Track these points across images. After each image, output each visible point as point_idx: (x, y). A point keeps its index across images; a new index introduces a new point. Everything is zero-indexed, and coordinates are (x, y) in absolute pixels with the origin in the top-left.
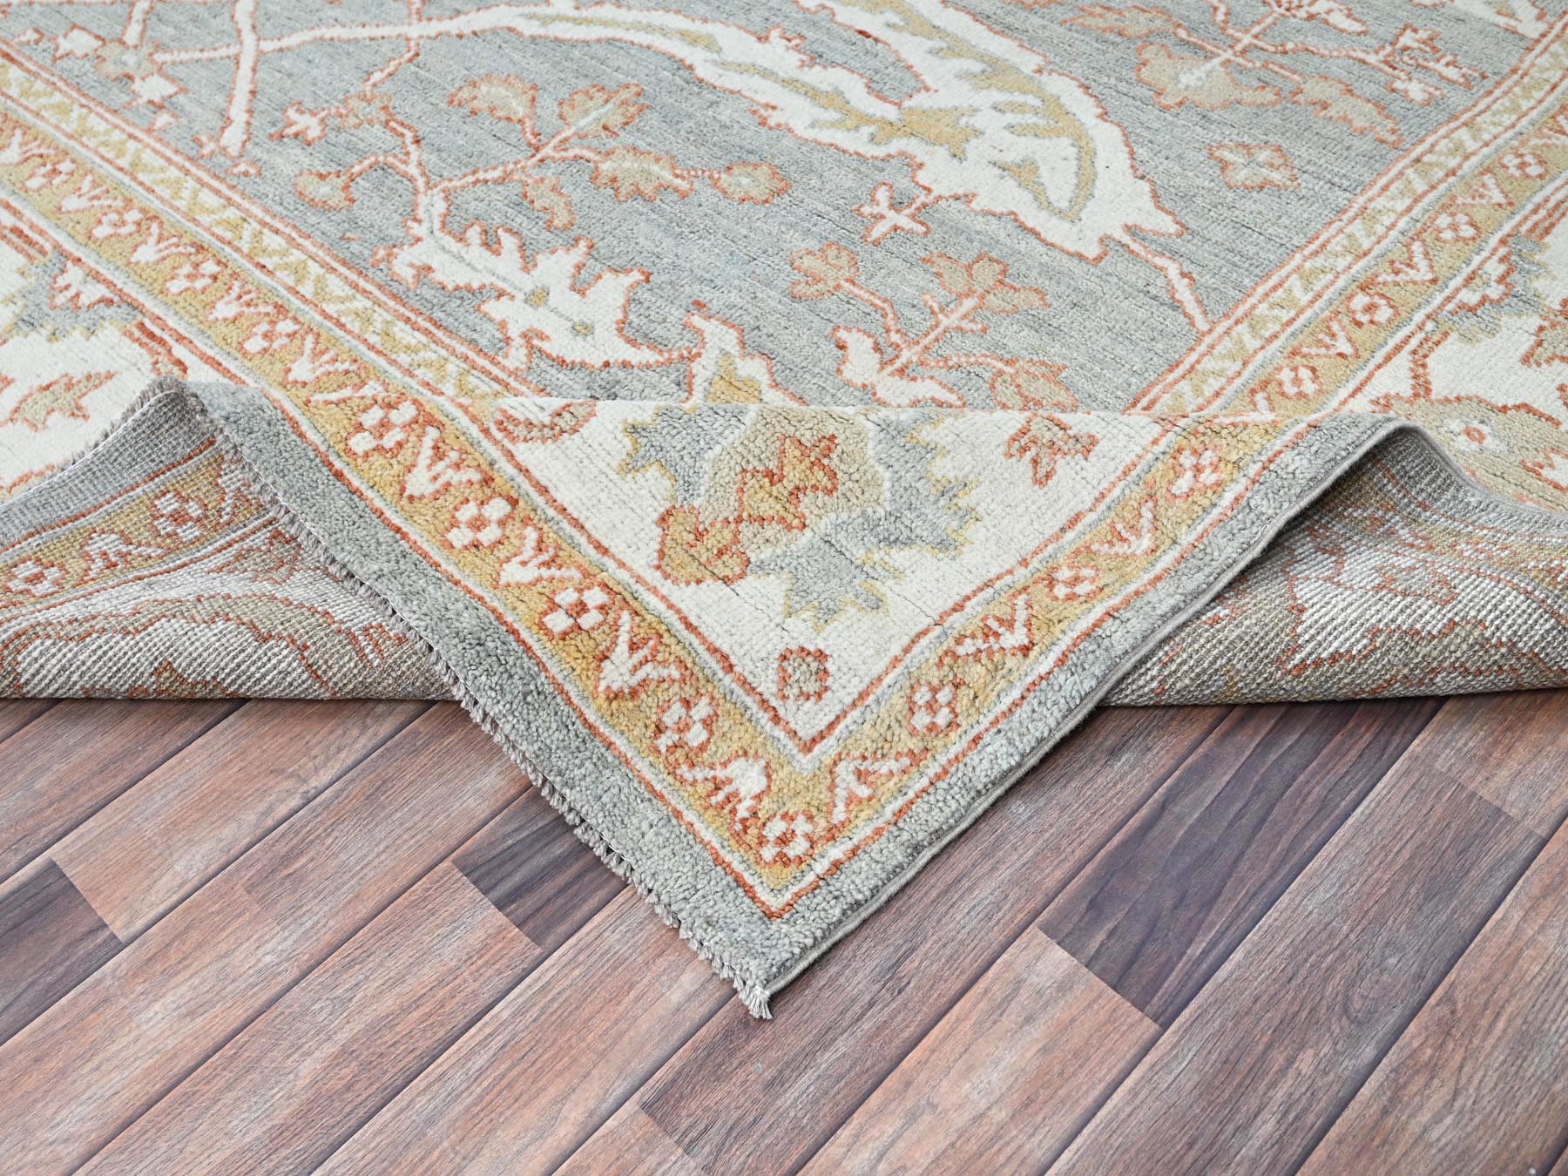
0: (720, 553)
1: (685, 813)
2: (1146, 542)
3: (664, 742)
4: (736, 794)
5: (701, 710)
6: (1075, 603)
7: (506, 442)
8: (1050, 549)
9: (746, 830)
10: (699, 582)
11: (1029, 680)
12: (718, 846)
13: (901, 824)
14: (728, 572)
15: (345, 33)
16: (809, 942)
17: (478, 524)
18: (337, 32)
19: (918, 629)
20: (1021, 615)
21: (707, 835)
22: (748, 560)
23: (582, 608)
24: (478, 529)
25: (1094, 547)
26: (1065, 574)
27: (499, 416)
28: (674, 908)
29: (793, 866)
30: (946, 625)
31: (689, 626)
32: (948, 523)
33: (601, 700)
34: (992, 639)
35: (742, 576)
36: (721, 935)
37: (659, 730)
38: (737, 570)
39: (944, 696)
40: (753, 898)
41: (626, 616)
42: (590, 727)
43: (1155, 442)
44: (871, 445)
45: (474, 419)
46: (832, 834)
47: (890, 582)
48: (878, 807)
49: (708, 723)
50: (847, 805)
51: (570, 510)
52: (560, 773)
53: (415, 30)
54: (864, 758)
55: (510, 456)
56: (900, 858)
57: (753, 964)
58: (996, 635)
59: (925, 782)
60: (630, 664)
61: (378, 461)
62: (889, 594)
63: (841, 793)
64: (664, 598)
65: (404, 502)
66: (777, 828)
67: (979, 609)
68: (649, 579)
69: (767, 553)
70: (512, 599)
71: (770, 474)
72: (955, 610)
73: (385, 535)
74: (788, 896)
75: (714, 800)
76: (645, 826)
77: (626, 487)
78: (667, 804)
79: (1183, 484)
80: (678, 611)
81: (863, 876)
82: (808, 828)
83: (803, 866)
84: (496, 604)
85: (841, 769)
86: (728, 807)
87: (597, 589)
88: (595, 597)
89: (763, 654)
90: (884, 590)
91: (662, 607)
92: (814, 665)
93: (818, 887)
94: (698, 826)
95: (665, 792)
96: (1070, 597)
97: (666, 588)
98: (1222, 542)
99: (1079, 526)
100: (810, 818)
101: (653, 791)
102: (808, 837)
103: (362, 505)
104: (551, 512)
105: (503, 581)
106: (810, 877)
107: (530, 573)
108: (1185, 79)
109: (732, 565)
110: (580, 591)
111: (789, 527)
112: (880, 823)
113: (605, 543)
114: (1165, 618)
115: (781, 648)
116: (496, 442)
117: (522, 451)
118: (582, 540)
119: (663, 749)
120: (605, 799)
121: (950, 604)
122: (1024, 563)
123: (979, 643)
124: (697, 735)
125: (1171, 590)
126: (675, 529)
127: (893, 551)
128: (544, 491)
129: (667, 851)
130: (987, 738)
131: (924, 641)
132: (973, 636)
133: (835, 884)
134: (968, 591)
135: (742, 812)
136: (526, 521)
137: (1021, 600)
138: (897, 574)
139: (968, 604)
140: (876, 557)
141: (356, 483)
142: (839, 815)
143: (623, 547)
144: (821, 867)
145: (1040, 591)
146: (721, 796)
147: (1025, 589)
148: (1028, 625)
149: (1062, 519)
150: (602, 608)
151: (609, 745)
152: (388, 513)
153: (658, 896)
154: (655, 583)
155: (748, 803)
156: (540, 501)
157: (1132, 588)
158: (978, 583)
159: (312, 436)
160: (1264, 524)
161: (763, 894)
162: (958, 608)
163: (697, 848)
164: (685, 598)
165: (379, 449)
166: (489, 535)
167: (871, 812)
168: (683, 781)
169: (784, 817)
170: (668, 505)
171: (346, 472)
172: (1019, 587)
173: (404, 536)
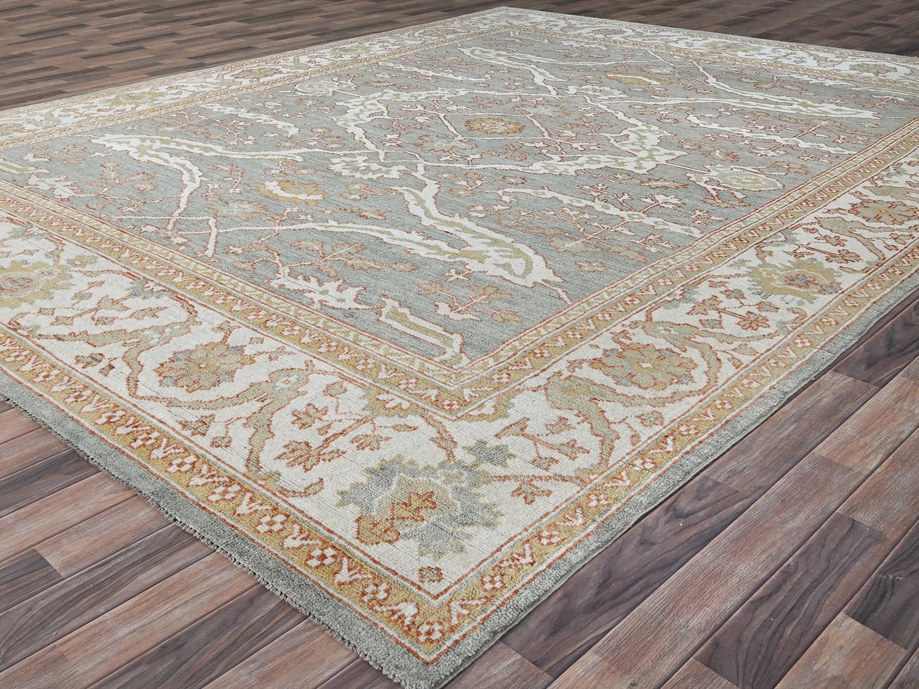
0: (386, 531)
1: (379, 624)
2: (580, 521)
3: (366, 599)
4: (403, 615)
5: (384, 586)
6: (552, 546)
7: (284, 497)
8: (537, 524)
9: (410, 629)
10: (377, 543)
11: (536, 572)
12: (397, 637)
13: (485, 624)
14: (390, 538)
15: (250, 228)
16: (448, 674)
17: (271, 523)
18: (248, 228)
19: (482, 559)
20: (528, 553)
21: (391, 632)
22: (399, 534)
23: (323, 557)
24: (271, 525)
25: (557, 523)
26: (545, 534)
27: (280, 489)
28: (378, 662)
29: (435, 643)
30: (495, 557)
31: (375, 561)
32: (488, 517)
33: (336, 585)
34: (516, 561)
35: (397, 539)
36: (404, 672)
37: (364, 594)
38: (395, 537)
39: (497, 578)
40: (418, 657)
41: (345, 559)
42: (331, 594)
43: (578, 492)
44: (450, 494)
45: (268, 490)
46: (452, 630)
47: (467, 540)
48: (474, 618)
49: (387, 591)
50: (458, 618)
51: (314, 518)
52: (317, 611)
53: (277, 228)
54: (463, 600)
55: (286, 502)
56: (488, 638)
57: (422, 683)
58: (518, 560)
59: (494, 607)
60: (349, 574)
61: (222, 503)
62: (466, 545)
63: (454, 613)
64: (362, 552)
65: (236, 516)
66: (425, 628)
67: (508, 550)
68: (354, 543)
69: (407, 530)
70: (291, 555)
71: (406, 504)
72: (497, 551)
73: (227, 528)
74: (435, 656)
75: (392, 618)
76: (360, 630)
77: (340, 511)
78: (370, 621)
79: (594, 503)
80: (369, 556)
81: (471, 646)
82: (440, 627)
83: (440, 643)
84: (283, 557)
85: (453, 604)
86: (400, 621)
87: (330, 549)
88: (329, 552)
89: (411, 569)
90: (464, 543)
91: (361, 555)
92: (436, 572)
93: (448, 651)
94: (386, 629)
95: (368, 616)
96: (550, 544)
97: (362, 546)
98: (615, 522)
99: (549, 516)
100: (441, 623)
101: (362, 616)
102: (440, 631)
103: (216, 518)
104: (305, 519)
105: (285, 546)
106: (444, 647)
107: (297, 543)
108: (567, 245)
109: (392, 535)
110: (322, 550)
111: (417, 520)
112: (475, 624)
113: (332, 529)
114: (593, 551)
115: (419, 567)
116: (279, 498)
117: (291, 500)
118: (321, 528)
119: (366, 601)
120: (340, 619)
121: (495, 549)
122: (526, 530)
123: (510, 562)
124: (382, 595)
125: (596, 539)
126: (363, 523)
127: (465, 528)
128: (302, 512)
129: (373, 639)
130: (521, 591)
131: (485, 563)
132: (507, 560)
133: (457, 650)
134: (502, 543)
135: (407, 622)
136: (294, 522)
137: (527, 546)
138: (469, 537)
139: (503, 549)
140: (458, 530)
141: (212, 510)
142: (455, 621)
143: (340, 531)
144: (449, 643)
145: (535, 541)
146: (396, 617)
147: (528, 541)
148: (532, 555)
149: (541, 514)
150: (333, 556)
151: (340, 600)
152: (228, 520)
153: (370, 657)
154: (357, 545)
155: (409, 619)
156: (300, 515)
157: (577, 539)
158: (506, 539)
159: (191, 496)
160: (631, 516)
161: (423, 656)
162: (499, 550)
163: (387, 638)
164: (372, 550)
165: (224, 500)
166: (276, 527)
167: (470, 620)
168: (376, 612)
169: (428, 623)
170: (359, 515)
171: (207, 507)
172: (525, 540)
173: (236, 528)
